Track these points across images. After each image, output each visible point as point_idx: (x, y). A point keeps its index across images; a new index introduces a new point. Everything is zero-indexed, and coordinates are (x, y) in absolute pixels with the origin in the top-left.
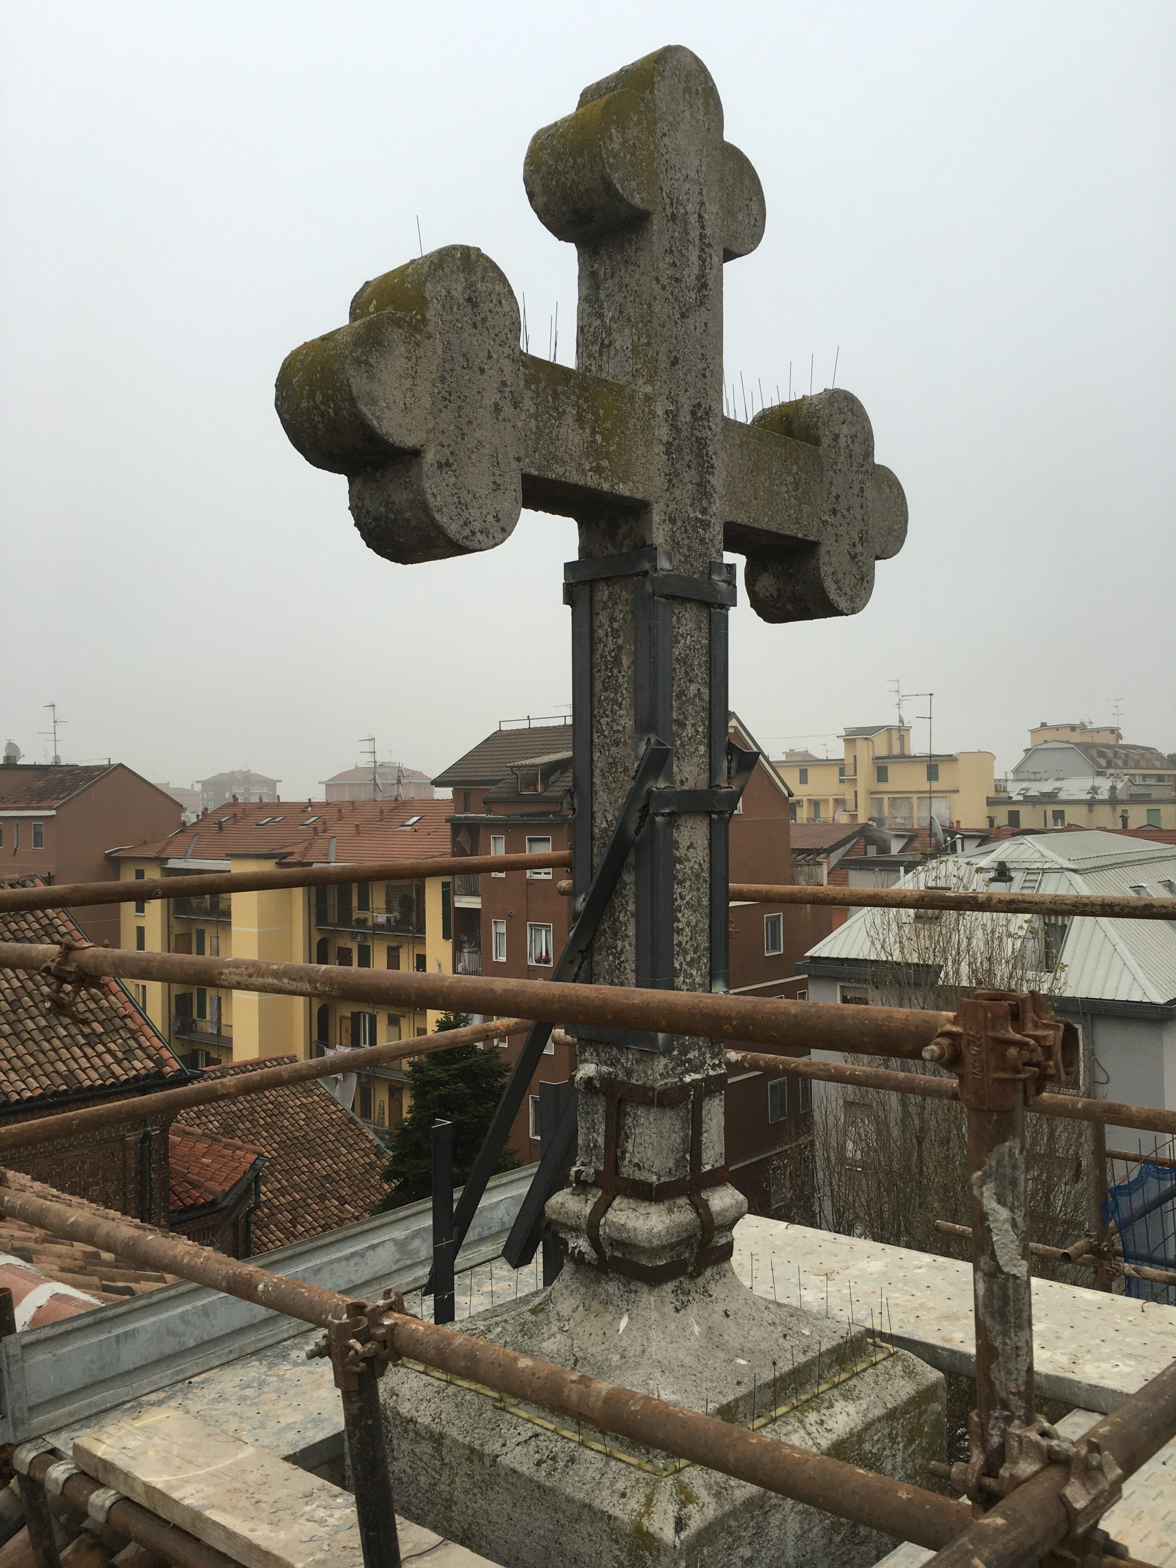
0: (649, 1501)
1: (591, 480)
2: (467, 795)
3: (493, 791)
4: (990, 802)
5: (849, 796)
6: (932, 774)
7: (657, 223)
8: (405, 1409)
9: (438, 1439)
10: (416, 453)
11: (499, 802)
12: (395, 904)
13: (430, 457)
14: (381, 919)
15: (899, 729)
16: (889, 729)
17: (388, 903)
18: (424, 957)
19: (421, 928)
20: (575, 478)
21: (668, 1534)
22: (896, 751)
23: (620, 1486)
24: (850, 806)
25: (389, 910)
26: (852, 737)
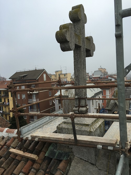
0: (90, 129)
1: (78, 44)
2: (13, 80)
3: (17, 79)
4: (71, 78)
5: (56, 78)
6: (65, 76)
7: (81, 20)
8: (64, 127)
9: (68, 129)
10: (69, 42)
11: (18, 80)
12: (5, 93)
13: (70, 42)
14: (3, 95)
15: (61, 71)
16: (60, 71)
17: (4, 93)
18: (9, 99)
19: (8, 96)
20: (77, 44)
21: (93, 131)
22: (61, 73)
23: (87, 128)
24: (56, 79)
25: (4, 94)
26: (56, 72)
